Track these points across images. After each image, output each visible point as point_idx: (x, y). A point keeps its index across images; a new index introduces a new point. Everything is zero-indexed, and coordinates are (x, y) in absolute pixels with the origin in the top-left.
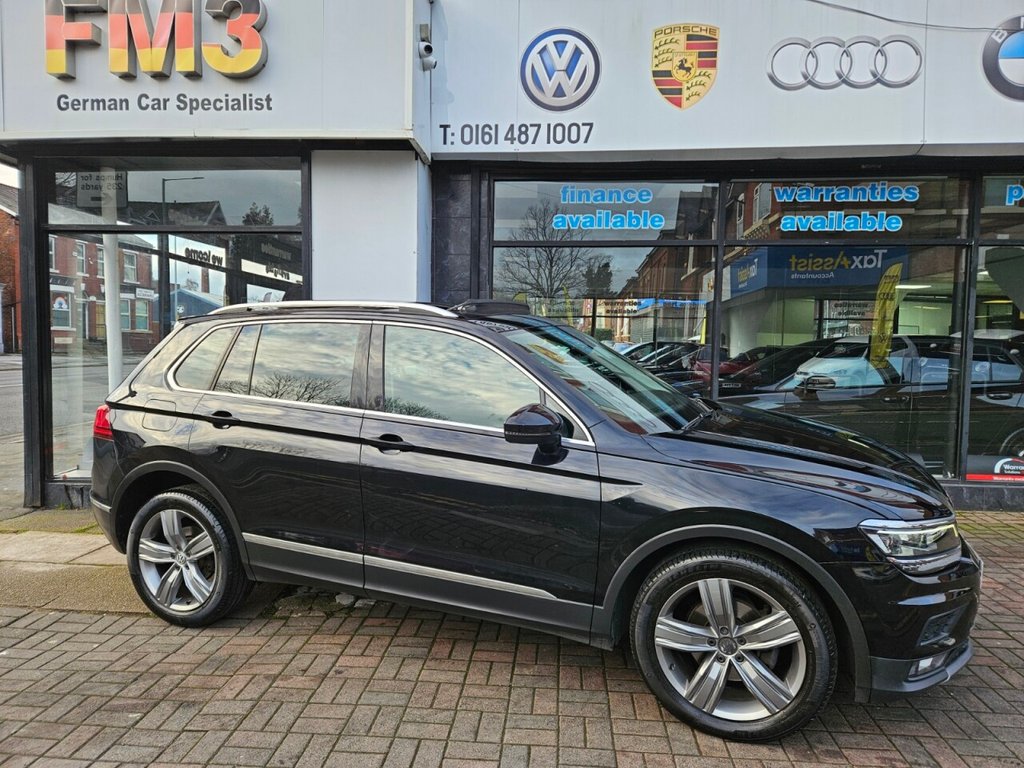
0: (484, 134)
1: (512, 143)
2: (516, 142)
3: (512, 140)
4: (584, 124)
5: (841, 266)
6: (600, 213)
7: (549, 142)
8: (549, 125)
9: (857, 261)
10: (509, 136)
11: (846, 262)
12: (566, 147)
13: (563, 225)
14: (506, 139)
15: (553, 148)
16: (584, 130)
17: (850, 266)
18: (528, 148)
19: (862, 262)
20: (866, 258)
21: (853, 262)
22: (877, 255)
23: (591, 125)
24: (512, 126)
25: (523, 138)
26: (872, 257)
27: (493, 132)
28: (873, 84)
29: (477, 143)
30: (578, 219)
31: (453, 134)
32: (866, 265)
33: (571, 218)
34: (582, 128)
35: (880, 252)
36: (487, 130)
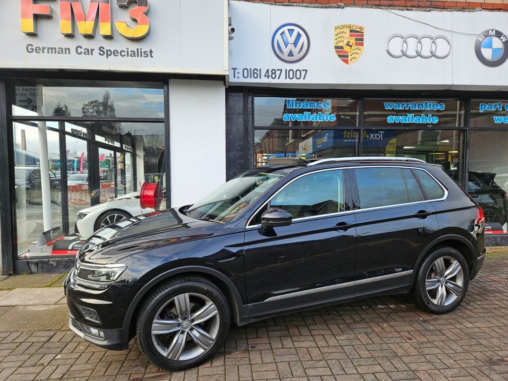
0: (254, 73)
1: (268, 78)
2: (270, 78)
3: (268, 77)
4: (303, 70)
6: (305, 113)
7: (286, 78)
8: (286, 70)
9: (372, 136)
10: (267, 75)
11: (367, 136)
12: (295, 81)
13: (288, 119)
14: (265, 76)
15: (288, 81)
16: (303, 73)
17: (369, 138)
18: (276, 81)
19: (374, 136)
20: (376, 135)
21: (370, 136)
22: (380, 134)
23: (306, 71)
24: (268, 70)
25: (274, 76)
26: (378, 134)
27: (258, 73)
28: (431, 57)
29: (251, 78)
30: (295, 115)
31: (238, 73)
33: (292, 115)
34: (302, 72)
36: (255, 71)
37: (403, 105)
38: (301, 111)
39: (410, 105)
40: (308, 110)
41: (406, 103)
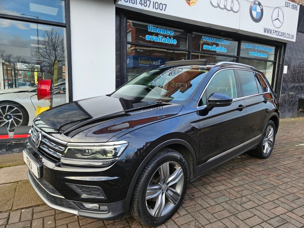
1: (142, 6)
2: (143, 5)
3: (142, 4)
4: (164, 4)
5: (150, 63)
6: (160, 36)
7: (153, 8)
8: (153, 2)
10: (141, 3)
11: (152, 63)
12: (158, 11)
13: (149, 39)
14: (140, 3)
15: (154, 10)
16: (164, 6)
17: (153, 63)
18: (146, 9)
19: (155, 63)
20: (156, 62)
23: (166, 5)
25: (145, 4)
26: (157, 62)
28: (231, 10)
29: (130, 3)
30: (153, 37)
32: (156, 64)
33: (151, 37)
34: (163, 5)
35: (160, 61)
37: (211, 39)
38: (157, 35)
39: (215, 40)
40: (161, 35)
41: (213, 38)
